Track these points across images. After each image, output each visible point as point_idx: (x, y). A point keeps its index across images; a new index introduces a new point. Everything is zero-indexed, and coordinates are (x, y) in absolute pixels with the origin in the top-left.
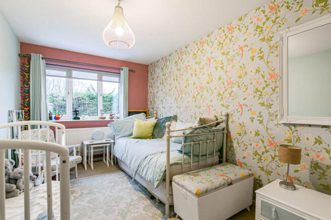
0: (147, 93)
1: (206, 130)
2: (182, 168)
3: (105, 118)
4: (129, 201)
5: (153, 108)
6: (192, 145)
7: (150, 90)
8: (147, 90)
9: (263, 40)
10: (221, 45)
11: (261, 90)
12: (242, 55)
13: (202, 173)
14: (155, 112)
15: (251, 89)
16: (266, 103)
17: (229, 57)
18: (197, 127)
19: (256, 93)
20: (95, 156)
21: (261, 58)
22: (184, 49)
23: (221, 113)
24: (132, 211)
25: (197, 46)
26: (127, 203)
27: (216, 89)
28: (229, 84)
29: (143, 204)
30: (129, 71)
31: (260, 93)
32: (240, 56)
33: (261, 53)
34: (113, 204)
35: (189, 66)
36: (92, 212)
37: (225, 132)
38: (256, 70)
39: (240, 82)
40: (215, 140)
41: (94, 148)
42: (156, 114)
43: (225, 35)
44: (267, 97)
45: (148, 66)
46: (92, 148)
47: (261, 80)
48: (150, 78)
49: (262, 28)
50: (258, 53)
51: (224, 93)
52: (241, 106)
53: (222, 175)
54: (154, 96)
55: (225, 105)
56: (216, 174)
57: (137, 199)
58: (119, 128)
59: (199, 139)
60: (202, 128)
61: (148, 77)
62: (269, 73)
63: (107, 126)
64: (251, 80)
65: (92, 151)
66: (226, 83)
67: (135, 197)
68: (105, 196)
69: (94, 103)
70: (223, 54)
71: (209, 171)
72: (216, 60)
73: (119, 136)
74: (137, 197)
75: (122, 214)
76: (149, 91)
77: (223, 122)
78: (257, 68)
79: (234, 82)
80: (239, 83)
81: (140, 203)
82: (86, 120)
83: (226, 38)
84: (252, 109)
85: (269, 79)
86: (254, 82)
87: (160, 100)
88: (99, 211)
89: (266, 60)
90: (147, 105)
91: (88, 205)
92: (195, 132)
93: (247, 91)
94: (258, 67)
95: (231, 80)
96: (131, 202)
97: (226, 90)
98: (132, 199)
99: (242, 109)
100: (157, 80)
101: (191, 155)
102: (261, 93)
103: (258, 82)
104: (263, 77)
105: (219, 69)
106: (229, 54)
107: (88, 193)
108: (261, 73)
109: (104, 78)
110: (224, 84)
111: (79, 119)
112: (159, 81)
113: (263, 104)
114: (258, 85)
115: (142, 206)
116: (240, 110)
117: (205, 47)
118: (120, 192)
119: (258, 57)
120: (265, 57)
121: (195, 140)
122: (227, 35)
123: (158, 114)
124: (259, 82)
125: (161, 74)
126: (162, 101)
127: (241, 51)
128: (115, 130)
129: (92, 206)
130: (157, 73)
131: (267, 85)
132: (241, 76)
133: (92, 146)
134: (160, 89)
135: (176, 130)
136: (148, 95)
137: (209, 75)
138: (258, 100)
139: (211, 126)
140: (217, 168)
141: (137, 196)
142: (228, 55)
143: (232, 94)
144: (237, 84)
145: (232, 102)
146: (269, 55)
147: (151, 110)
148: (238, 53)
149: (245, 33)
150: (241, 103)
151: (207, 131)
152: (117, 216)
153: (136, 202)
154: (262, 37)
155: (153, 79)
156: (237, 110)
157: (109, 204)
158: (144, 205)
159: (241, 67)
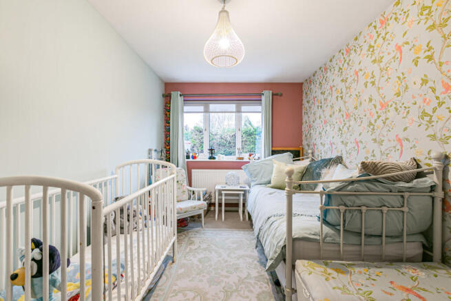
0: (301, 124)
1: (379, 187)
2: (319, 250)
3: (242, 158)
4: (244, 275)
5: (309, 146)
6: (342, 211)
7: (305, 118)
8: (302, 119)
9: (432, 27)
10: (371, 50)
11: (431, 113)
12: (401, 58)
13: (357, 269)
14: (310, 151)
15: (415, 113)
16: (438, 135)
17: (382, 65)
18: (354, 178)
19: (423, 119)
20: (226, 205)
21: (430, 58)
22: (328, 63)
23: (373, 152)
24: (242, 293)
25: (342, 57)
26: (240, 278)
27: (365, 116)
28: (382, 106)
29: (260, 288)
30: (273, 95)
31: (428, 118)
32: (397, 61)
33: (429, 51)
34: (224, 273)
35: (334, 86)
36: (197, 274)
37: (439, 194)
38: (422, 79)
39: (398, 102)
40: (405, 209)
41: (226, 195)
42: (312, 153)
43: (377, 32)
44: (440, 124)
45: (302, 84)
46: (223, 195)
47: (430, 95)
48: (305, 101)
49: (430, 7)
50: (425, 52)
51: (375, 122)
52: (400, 140)
53: (407, 290)
54: (310, 126)
55: (378, 139)
56: (391, 282)
57: (256, 277)
58: (255, 173)
59: (358, 202)
60: (368, 181)
61: (302, 100)
62: (443, 82)
63: (241, 169)
64: (414, 97)
65: (223, 198)
66: (379, 107)
67: (254, 273)
68: (220, 259)
69: (252, 140)
70: (374, 61)
71: (378, 270)
72: (365, 73)
73: (256, 183)
74: (257, 275)
75: (226, 291)
76: (304, 120)
77: (432, 173)
78: (423, 78)
79: (390, 104)
80: (396, 104)
81: (257, 284)
82: (222, 160)
83: (378, 36)
84: (416, 145)
85: (444, 93)
86: (419, 101)
87: (317, 133)
88: (204, 276)
89: (437, 61)
90: (302, 141)
91: (198, 263)
92: (350, 187)
93: (409, 116)
94: (425, 75)
95: (386, 100)
96: (245, 278)
97: (379, 117)
98: (249, 274)
99: (402, 146)
100: (313, 103)
101: (339, 230)
102: (431, 119)
103: (425, 100)
104: (434, 90)
105: (369, 85)
106: (383, 60)
107: (205, 249)
108: (430, 84)
109: (244, 108)
110: (375, 107)
111: (214, 158)
112: (317, 104)
113: (433, 137)
114: (425, 104)
115: (257, 290)
116: (399, 147)
117: (353, 55)
118: (238, 259)
119: (425, 58)
120: (436, 57)
121: (349, 203)
122: (379, 33)
123: (316, 154)
124: (428, 100)
125: (319, 93)
126: (320, 133)
127: (399, 54)
128: (251, 174)
129: (200, 267)
130: (314, 91)
131: (440, 104)
132: (399, 93)
133: (223, 192)
134: (317, 116)
135: (333, 179)
136: (303, 127)
137: (356, 95)
138: (426, 129)
139: (395, 180)
140: (404, 270)
141: (258, 272)
142: (381, 62)
143: (387, 121)
144: (394, 105)
145: (387, 135)
146: (442, 52)
147: (306, 148)
148: (394, 57)
149: (404, 23)
150: (401, 137)
151: (381, 188)
152: (221, 291)
153: (252, 281)
154: (430, 23)
155: (308, 102)
156: (395, 147)
157: (219, 271)
158: (260, 290)
159: (399, 78)
